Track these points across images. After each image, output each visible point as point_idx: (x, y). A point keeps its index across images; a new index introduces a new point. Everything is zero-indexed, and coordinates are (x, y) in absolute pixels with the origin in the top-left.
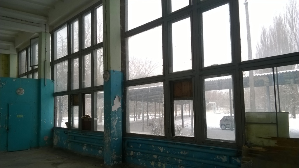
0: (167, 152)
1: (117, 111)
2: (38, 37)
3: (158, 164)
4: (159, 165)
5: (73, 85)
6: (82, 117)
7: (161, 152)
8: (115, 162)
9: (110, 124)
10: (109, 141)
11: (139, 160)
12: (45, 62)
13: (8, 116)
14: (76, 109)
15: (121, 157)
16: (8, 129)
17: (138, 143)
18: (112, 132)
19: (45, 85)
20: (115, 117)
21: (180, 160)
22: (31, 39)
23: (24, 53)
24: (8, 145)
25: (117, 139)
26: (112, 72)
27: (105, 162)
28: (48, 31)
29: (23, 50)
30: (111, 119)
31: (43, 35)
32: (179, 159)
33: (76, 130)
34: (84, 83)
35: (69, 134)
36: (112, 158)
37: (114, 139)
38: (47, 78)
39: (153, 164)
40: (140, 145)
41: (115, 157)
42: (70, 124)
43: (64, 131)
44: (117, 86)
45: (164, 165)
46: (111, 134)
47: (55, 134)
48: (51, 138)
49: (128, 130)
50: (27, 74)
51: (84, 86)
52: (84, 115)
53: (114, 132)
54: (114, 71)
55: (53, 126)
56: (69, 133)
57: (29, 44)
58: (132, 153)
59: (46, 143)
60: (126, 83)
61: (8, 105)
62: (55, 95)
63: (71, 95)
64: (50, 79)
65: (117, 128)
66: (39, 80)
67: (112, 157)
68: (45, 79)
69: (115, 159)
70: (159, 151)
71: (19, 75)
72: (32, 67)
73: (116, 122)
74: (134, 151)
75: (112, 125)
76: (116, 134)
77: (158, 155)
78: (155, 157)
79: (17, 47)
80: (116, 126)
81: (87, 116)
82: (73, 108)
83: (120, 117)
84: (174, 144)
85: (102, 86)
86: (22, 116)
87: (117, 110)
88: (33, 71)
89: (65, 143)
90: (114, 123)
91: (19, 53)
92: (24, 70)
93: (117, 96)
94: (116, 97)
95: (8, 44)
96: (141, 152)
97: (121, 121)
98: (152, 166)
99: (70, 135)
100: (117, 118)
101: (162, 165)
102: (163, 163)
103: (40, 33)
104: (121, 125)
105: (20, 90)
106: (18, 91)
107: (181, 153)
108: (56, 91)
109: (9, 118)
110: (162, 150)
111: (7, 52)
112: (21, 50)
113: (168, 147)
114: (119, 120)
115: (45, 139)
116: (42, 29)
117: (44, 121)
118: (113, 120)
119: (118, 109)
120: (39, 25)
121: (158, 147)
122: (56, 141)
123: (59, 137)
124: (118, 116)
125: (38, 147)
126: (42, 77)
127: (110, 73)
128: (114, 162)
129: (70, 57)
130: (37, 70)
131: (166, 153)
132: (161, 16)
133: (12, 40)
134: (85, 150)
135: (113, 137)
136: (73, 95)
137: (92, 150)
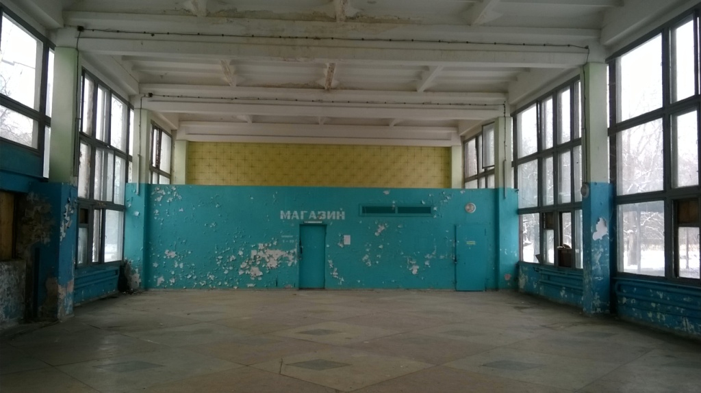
0: (668, 299)
1: (602, 240)
2: (494, 122)
3: (656, 315)
4: (658, 317)
5: (546, 198)
6: (558, 247)
7: (660, 298)
8: (599, 310)
9: (591, 258)
10: (590, 281)
11: (634, 309)
12: (504, 163)
13: (456, 241)
14: (550, 235)
15: (608, 305)
16: (456, 260)
17: (634, 287)
18: (593, 268)
19: (504, 198)
20: (598, 248)
21: (682, 309)
22: (483, 126)
23: (472, 143)
24: (456, 282)
25: (601, 279)
26: (592, 186)
27: (584, 309)
28: (508, 114)
29: (470, 139)
30: (592, 250)
31: (501, 121)
32: (682, 307)
33: (550, 266)
34: (560, 196)
35: (540, 272)
36: (593, 304)
37: (597, 278)
38: (507, 186)
39: (650, 315)
40: (635, 289)
41: (598, 303)
42: (541, 256)
43: (534, 268)
44: (601, 204)
45: (664, 316)
46: (591, 271)
47: (521, 271)
48: (516, 278)
49: (621, 267)
50: (478, 177)
51: (561, 200)
52: (561, 244)
53: (597, 270)
54: (596, 184)
55: (517, 260)
56: (541, 270)
57: (480, 130)
58: (625, 300)
59: (509, 284)
60: (616, 200)
61: (455, 227)
62: (521, 212)
63: (543, 214)
64: (513, 187)
65: (601, 263)
66: (496, 191)
67: (594, 302)
68: (504, 188)
69: (598, 305)
70: (658, 297)
71: (466, 179)
72: (485, 168)
73: (600, 255)
74: (627, 298)
75: (593, 259)
76: (600, 272)
77: (656, 303)
78: (653, 305)
79: (462, 134)
80: (599, 261)
81: (565, 245)
82: (546, 233)
83: (607, 249)
84: (676, 287)
85: (580, 203)
86: (473, 243)
87: (601, 238)
88: (487, 174)
89: (535, 286)
90: (597, 257)
91: (465, 142)
92: (473, 171)
93: (601, 219)
94: (599, 220)
95: (450, 131)
96: (636, 299)
97: (608, 255)
98: (650, 318)
99: (542, 274)
100: (602, 250)
101: (661, 317)
102: (663, 313)
103: (497, 119)
104: (608, 260)
105: (470, 205)
106: (468, 207)
107: (685, 299)
108: (521, 207)
109: (457, 245)
110: (661, 295)
111: (446, 144)
112: (467, 138)
113: (668, 292)
114: (604, 252)
115: (507, 279)
116: (500, 113)
117: (503, 250)
118: (595, 252)
119: (604, 237)
120: (494, 107)
121: (658, 293)
122: (522, 282)
123: (527, 277)
124: (604, 247)
125: (496, 289)
126: (501, 186)
127: (590, 187)
128: (596, 310)
129: (540, 155)
130: (492, 172)
131: (666, 299)
132: (661, 106)
133: (455, 125)
134: (564, 295)
135: (595, 276)
136: (546, 213)
137: (573, 296)
